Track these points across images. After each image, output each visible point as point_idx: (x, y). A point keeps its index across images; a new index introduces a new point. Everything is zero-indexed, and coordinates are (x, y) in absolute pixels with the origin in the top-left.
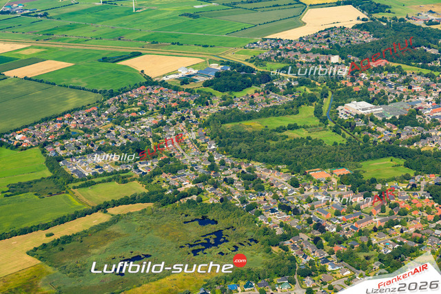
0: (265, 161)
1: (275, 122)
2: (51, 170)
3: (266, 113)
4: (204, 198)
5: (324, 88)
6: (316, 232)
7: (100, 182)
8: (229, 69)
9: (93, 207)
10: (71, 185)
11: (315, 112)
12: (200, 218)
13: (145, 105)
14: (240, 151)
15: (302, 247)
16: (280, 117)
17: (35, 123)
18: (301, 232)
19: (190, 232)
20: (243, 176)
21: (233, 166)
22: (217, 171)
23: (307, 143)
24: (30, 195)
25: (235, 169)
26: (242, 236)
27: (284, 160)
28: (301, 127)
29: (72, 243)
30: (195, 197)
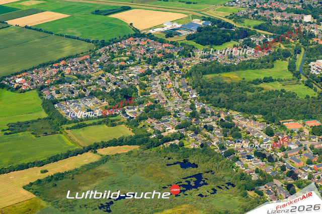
0: (242, 111)
1: (251, 75)
2: (47, 111)
3: (244, 66)
4: (185, 143)
5: (298, 44)
6: (289, 179)
7: (91, 125)
8: (210, 25)
9: (84, 148)
10: (64, 126)
11: (289, 67)
12: (182, 161)
13: (133, 55)
14: (219, 100)
15: (276, 192)
16: (257, 71)
17: (34, 68)
18: (275, 178)
19: (172, 174)
20: (222, 123)
21: (213, 114)
22: (197, 119)
23: (281, 96)
24: (28, 134)
25: (214, 117)
26: (220, 180)
27: (260, 110)
28: (275, 80)
29: (64, 180)
30: (177, 142)
